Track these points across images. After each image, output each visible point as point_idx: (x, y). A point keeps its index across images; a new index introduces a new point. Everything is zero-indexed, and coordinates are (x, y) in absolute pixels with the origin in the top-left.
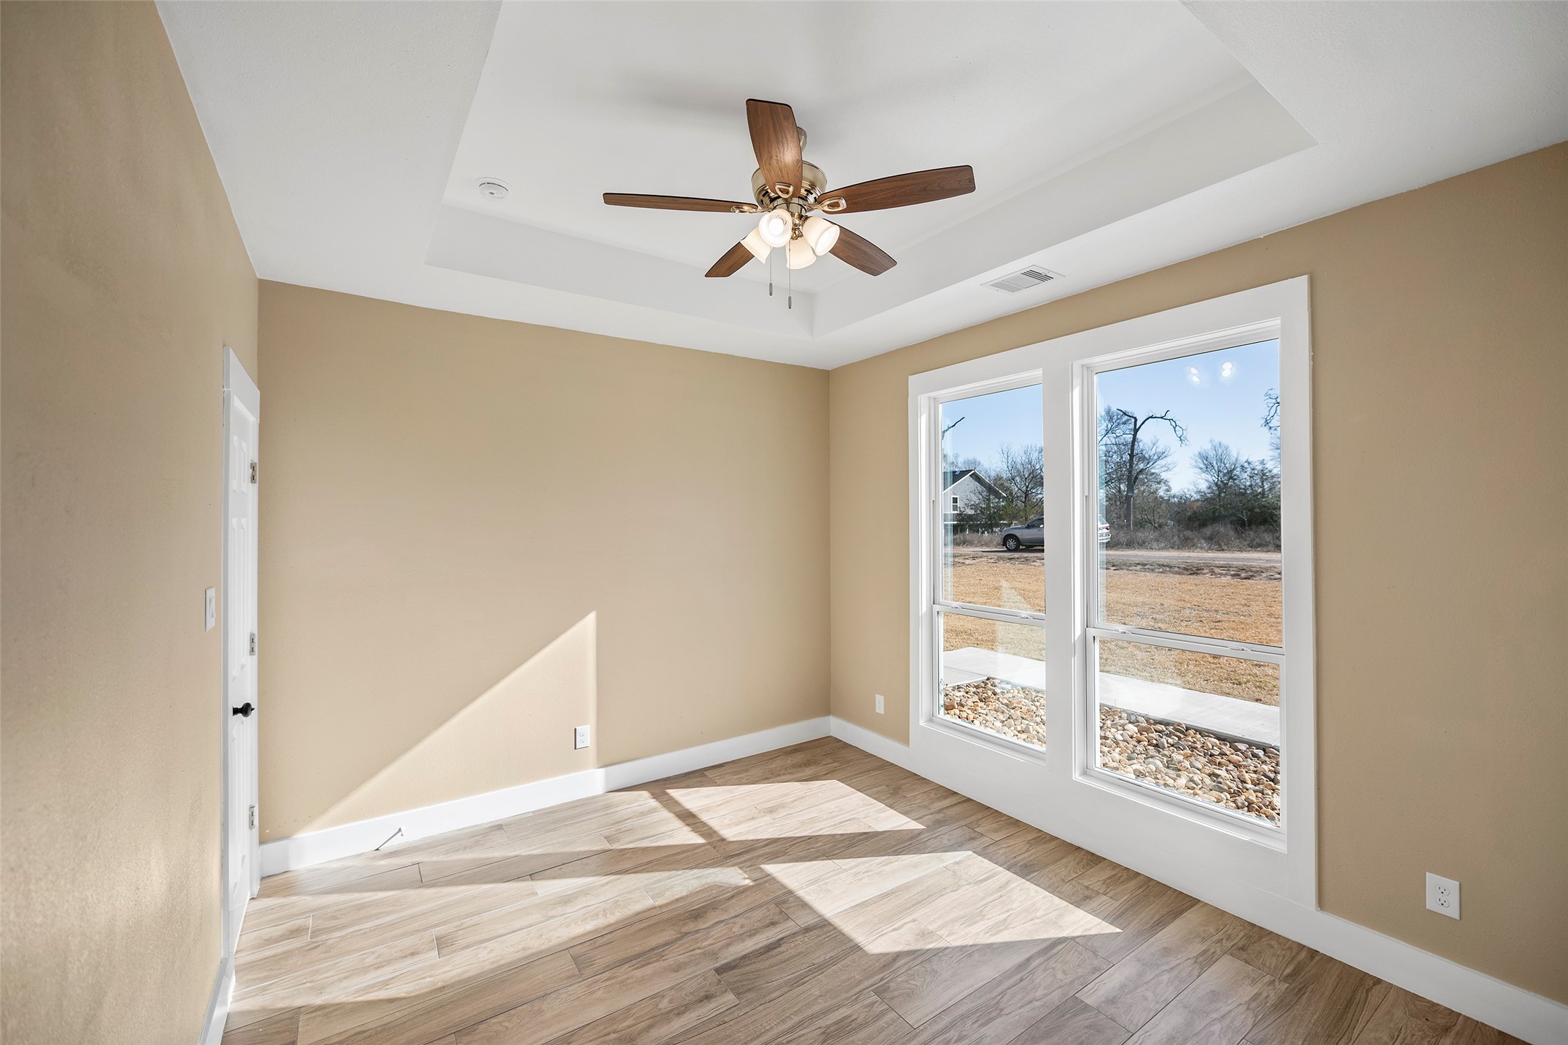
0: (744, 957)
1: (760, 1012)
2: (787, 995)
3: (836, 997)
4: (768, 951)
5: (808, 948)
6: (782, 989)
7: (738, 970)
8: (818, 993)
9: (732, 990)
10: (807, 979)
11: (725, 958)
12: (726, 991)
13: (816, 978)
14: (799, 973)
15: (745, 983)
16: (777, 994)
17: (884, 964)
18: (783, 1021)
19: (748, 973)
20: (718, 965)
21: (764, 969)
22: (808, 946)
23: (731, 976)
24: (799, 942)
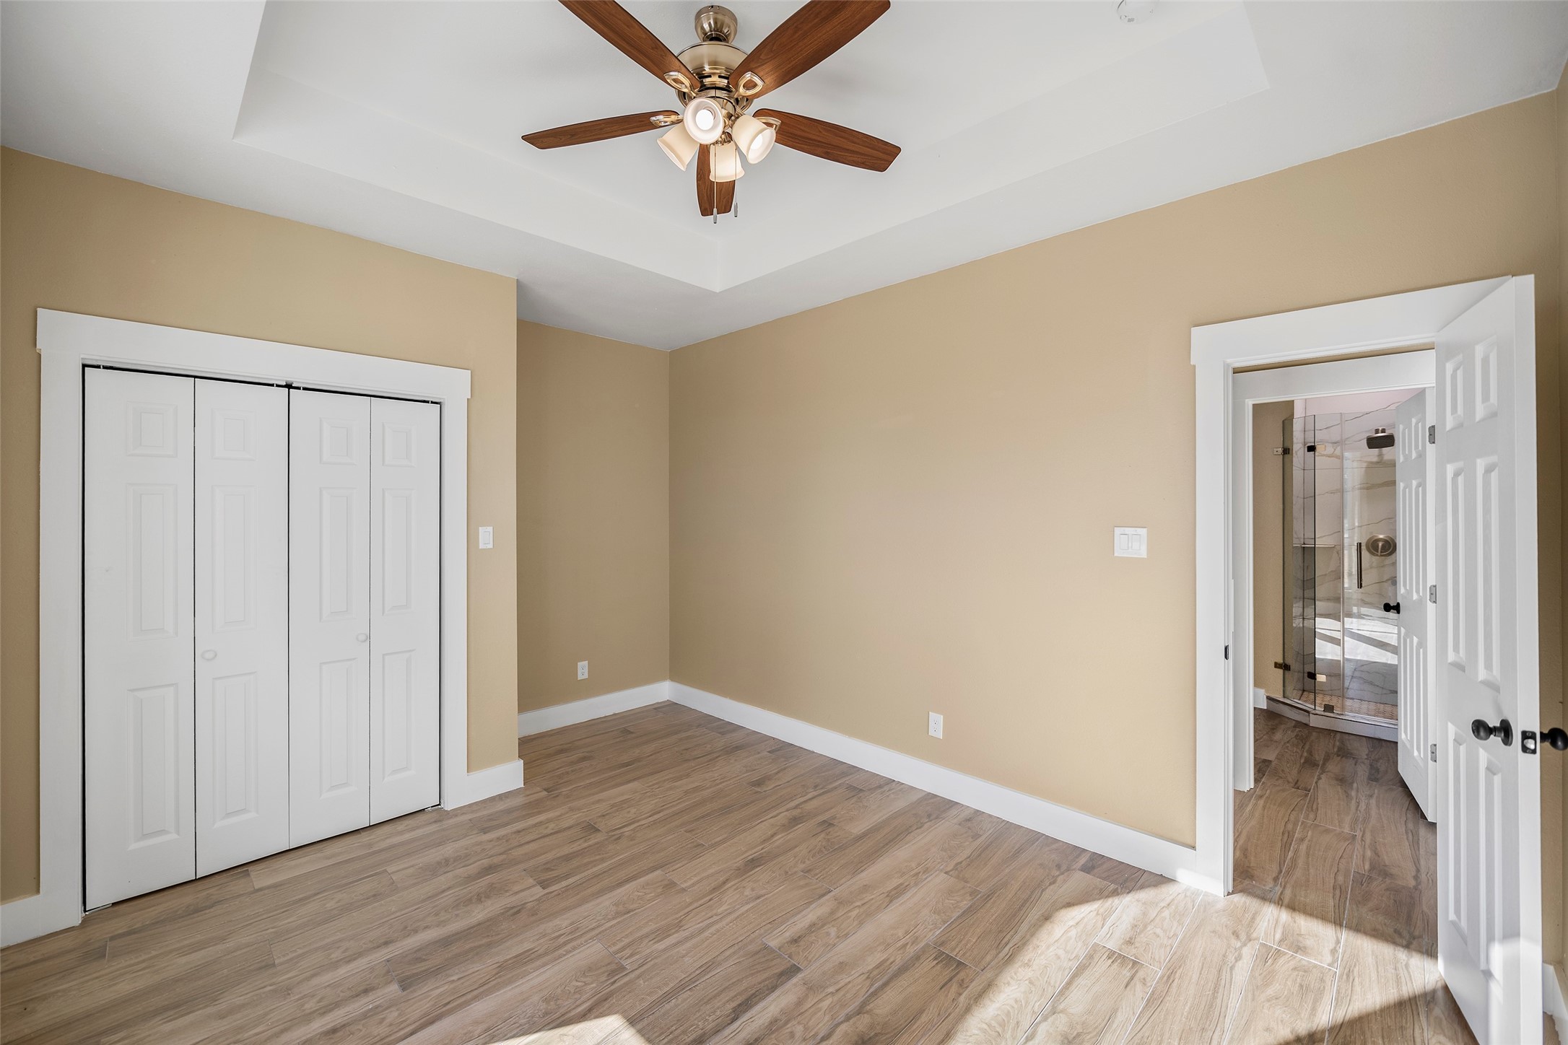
0: (773, 989)
1: (740, 935)
2: (718, 953)
3: (668, 957)
4: (747, 1000)
5: (699, 1011)
6: (723, 958)
7: (777, 971)
8: (686, 959)
9: (773, 951)
10: (698, 972)
11: (795, 985)
12: (779, 949)
13: (688, 974)
14: (707, 977)
15: (764, 959)
16: (728, 953)
17: (605, 1003)
18: (718, 931)
19: (764, 970)
20: (800, 976)
21: (747, 977)
22: (698, 1014)
23: (780, 966)
24: (710, 1019)
